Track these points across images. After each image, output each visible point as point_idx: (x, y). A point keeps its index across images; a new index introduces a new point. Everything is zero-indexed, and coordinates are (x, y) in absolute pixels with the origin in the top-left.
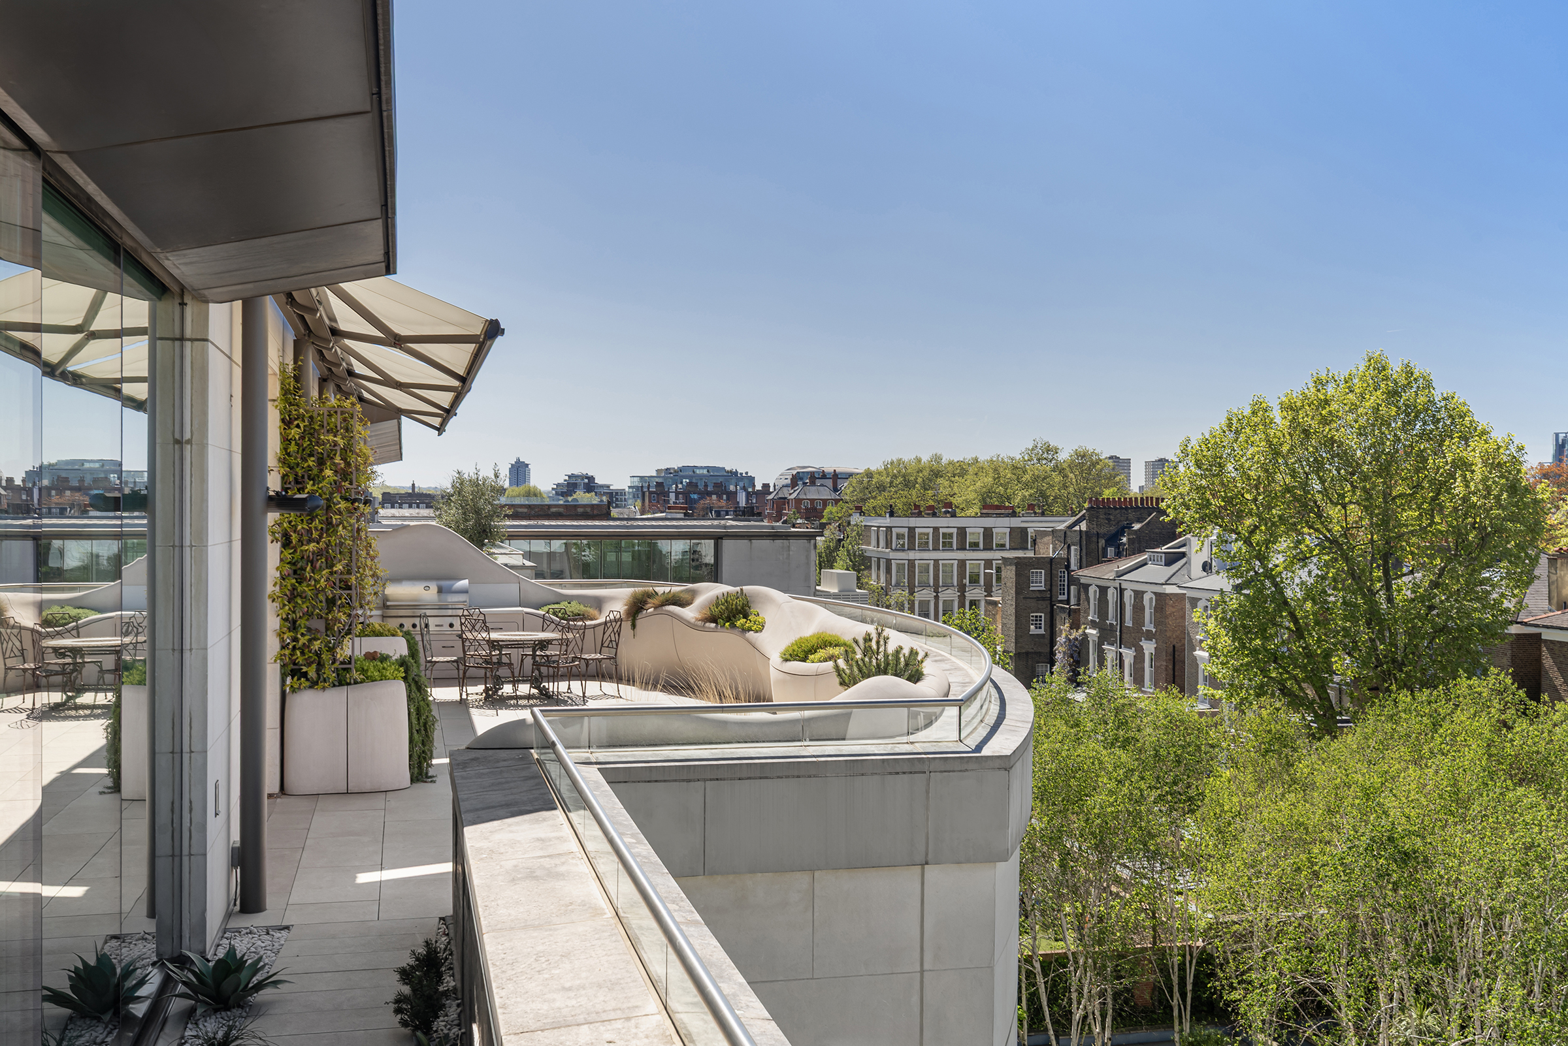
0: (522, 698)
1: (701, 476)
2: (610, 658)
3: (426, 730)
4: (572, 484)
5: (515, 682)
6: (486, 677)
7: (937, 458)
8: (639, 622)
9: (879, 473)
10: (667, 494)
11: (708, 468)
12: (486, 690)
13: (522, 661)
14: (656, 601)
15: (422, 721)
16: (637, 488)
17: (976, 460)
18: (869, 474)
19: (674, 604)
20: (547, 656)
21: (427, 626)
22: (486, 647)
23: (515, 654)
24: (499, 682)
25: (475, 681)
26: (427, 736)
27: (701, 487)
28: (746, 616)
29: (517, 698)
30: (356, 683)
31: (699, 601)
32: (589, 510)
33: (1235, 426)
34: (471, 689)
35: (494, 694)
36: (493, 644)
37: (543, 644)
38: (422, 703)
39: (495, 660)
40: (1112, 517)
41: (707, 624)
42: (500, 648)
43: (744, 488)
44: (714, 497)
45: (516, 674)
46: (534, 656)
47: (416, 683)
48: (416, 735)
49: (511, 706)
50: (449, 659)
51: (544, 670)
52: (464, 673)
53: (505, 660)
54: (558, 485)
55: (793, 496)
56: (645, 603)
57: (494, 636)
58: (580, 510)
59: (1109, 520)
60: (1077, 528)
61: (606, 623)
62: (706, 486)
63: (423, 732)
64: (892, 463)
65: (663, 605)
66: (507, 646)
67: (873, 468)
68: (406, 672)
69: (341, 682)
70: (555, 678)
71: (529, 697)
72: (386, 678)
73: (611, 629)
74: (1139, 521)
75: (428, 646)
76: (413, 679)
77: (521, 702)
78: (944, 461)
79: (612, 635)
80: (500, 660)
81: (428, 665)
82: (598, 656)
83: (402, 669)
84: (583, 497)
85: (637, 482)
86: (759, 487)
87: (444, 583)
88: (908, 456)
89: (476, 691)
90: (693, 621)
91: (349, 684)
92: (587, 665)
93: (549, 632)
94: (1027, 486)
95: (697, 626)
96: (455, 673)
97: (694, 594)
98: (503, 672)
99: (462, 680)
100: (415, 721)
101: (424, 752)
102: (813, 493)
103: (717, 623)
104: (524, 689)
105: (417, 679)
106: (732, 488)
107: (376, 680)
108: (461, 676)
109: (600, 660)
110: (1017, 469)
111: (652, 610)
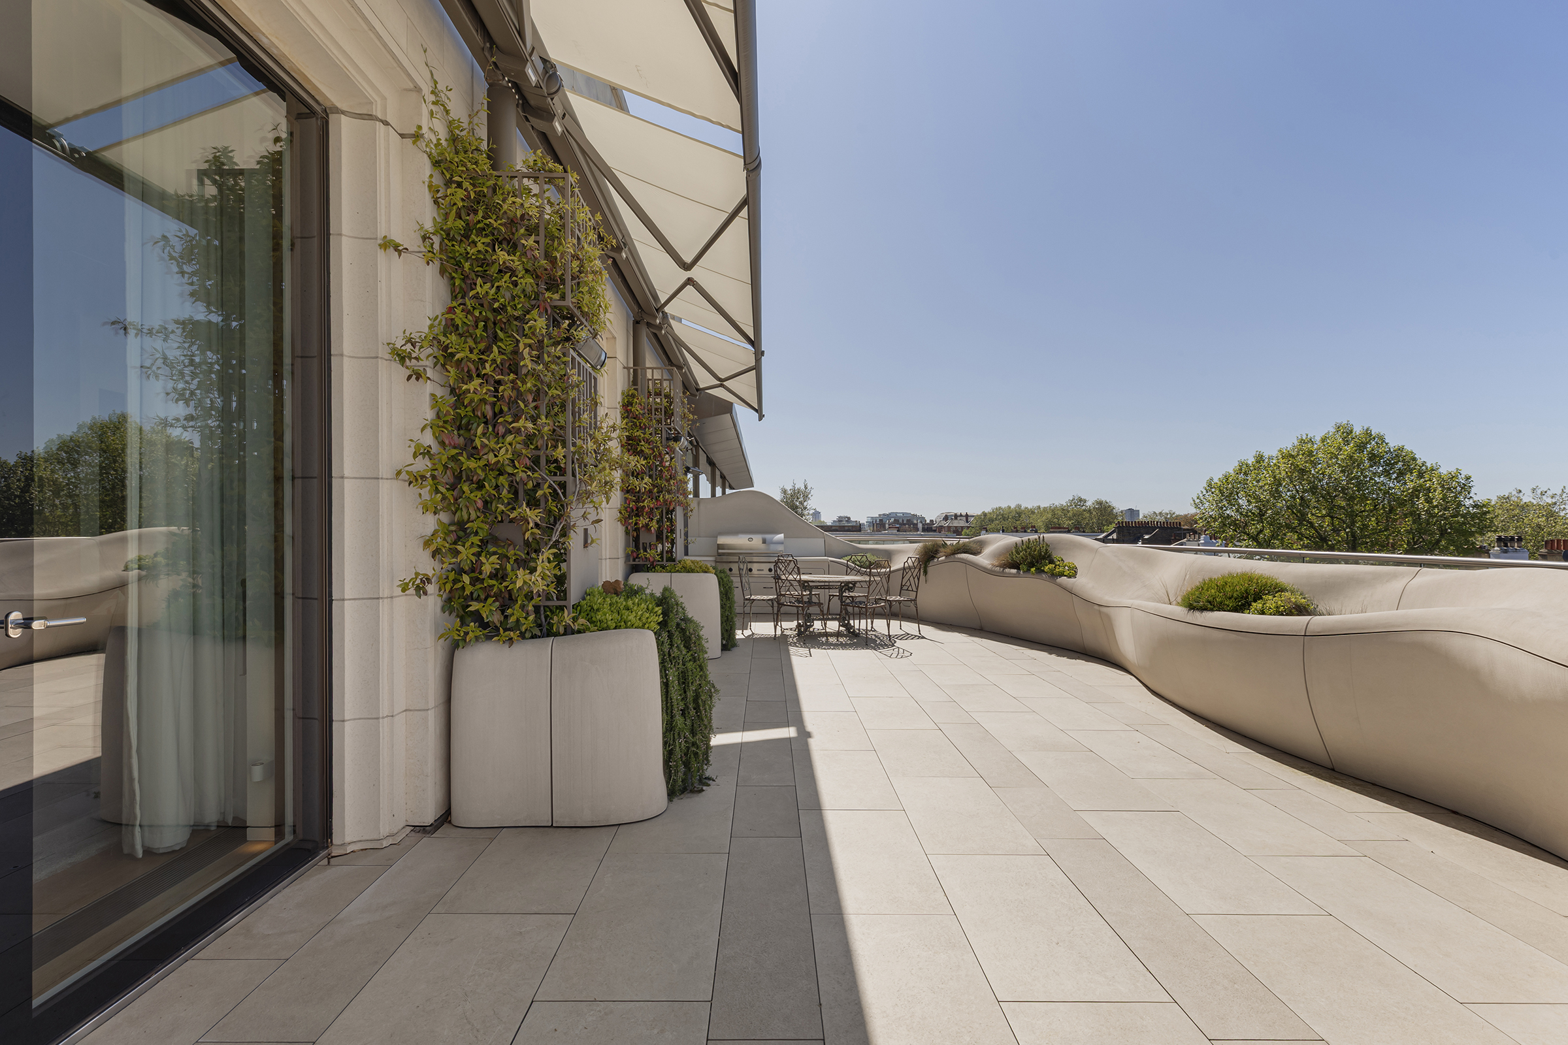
0: (832, 635)
1: (900, 517)
2: (911, 600)
3: (697, 708)
4: (840, 519)
5: (824, 620)
6: (798, 614)
7: (1019, 506)
8: (930, 569)
9: (990, 513)
10: (885, 524)
11: (903, 514)
12: (799, 626)
13: (830, 600)
14: (948, 551)
15: (690, 694)
16: (870, 522)
17: (1039, 507)
18: (985, 514)
19: (965, 553)
20: (852, 597)
21: (751, 570)
22: (798, 588)
23: (824, 595)
24: (809, 618)
25: (789, 617)
26: (700, 717)
27: (901, 521)
28: (1052, 562)
29: (827, 635)
30: (568, 631)
31: (988, 550)
32: (850, 528)
33: (1244, 469)
34: (785, 625)
35: (806, 630)
36: (804, 585)
37: (848, 586)
38: (690, 665)
39: (806, 599)
40: (1131, 532)
41: (1007, 570)
42: (810, 588)
43: (921, 522)
44: (907, 526)
45: (825, 612)
46: (841, 597)
47: (683, 631)
48: (679, 720)
49: (823, 644)
50: (765, 597)
51: (850, 609)
52: (778, 611)
53: (815, 599)
54: (834, 521)
55: (946, 525)
56: (937, 552)
57: (804, 577)
58: (846, 528)
59: (1129, 533)
60: (1111, 537)
61: (904, 569)
62: (903, 521)
63: (693, 712)
64: (996, 509)
65: (954, 554)
66: (817, 587)
67: (986, 511)
68: (665, 614)
69: (545, 630)
70: (860, 616)
71: (838, 634)
72: (627, 625)
73: (910, 574)
74: (1147, 534)
75: (747, 585)
76: (678, 625)
77: (831, 640)
78: (1023, 508)
79: (912, 579)
80: (810, 599)
81: (746, 602)
82: (898, 598)
83: (659, 610)
84: (845, 523)
85: (870, 520)
86: (928, 521)
87: (768, 536)
88: (1004, 505)
89: (789, 626)
90: (990, 567)
91: (557, 634)
92: (890, 607)
93: (852, 575)
94: (1070, 519)
95: (994, 571)
96: (770, 610)
97: (982, 544)
98: (814, 610)
99: (776, 613)
100: (675, 696)
101: (694, 744)
102: (956, 523)
103: (1018, 568)
104: (833, 626)
105: (683, 625)
106: (915, 522)
107: (607, 628)
108: (776, 612)
109: (900, 602)
110: (1064, 510)
111: (944, 558)
